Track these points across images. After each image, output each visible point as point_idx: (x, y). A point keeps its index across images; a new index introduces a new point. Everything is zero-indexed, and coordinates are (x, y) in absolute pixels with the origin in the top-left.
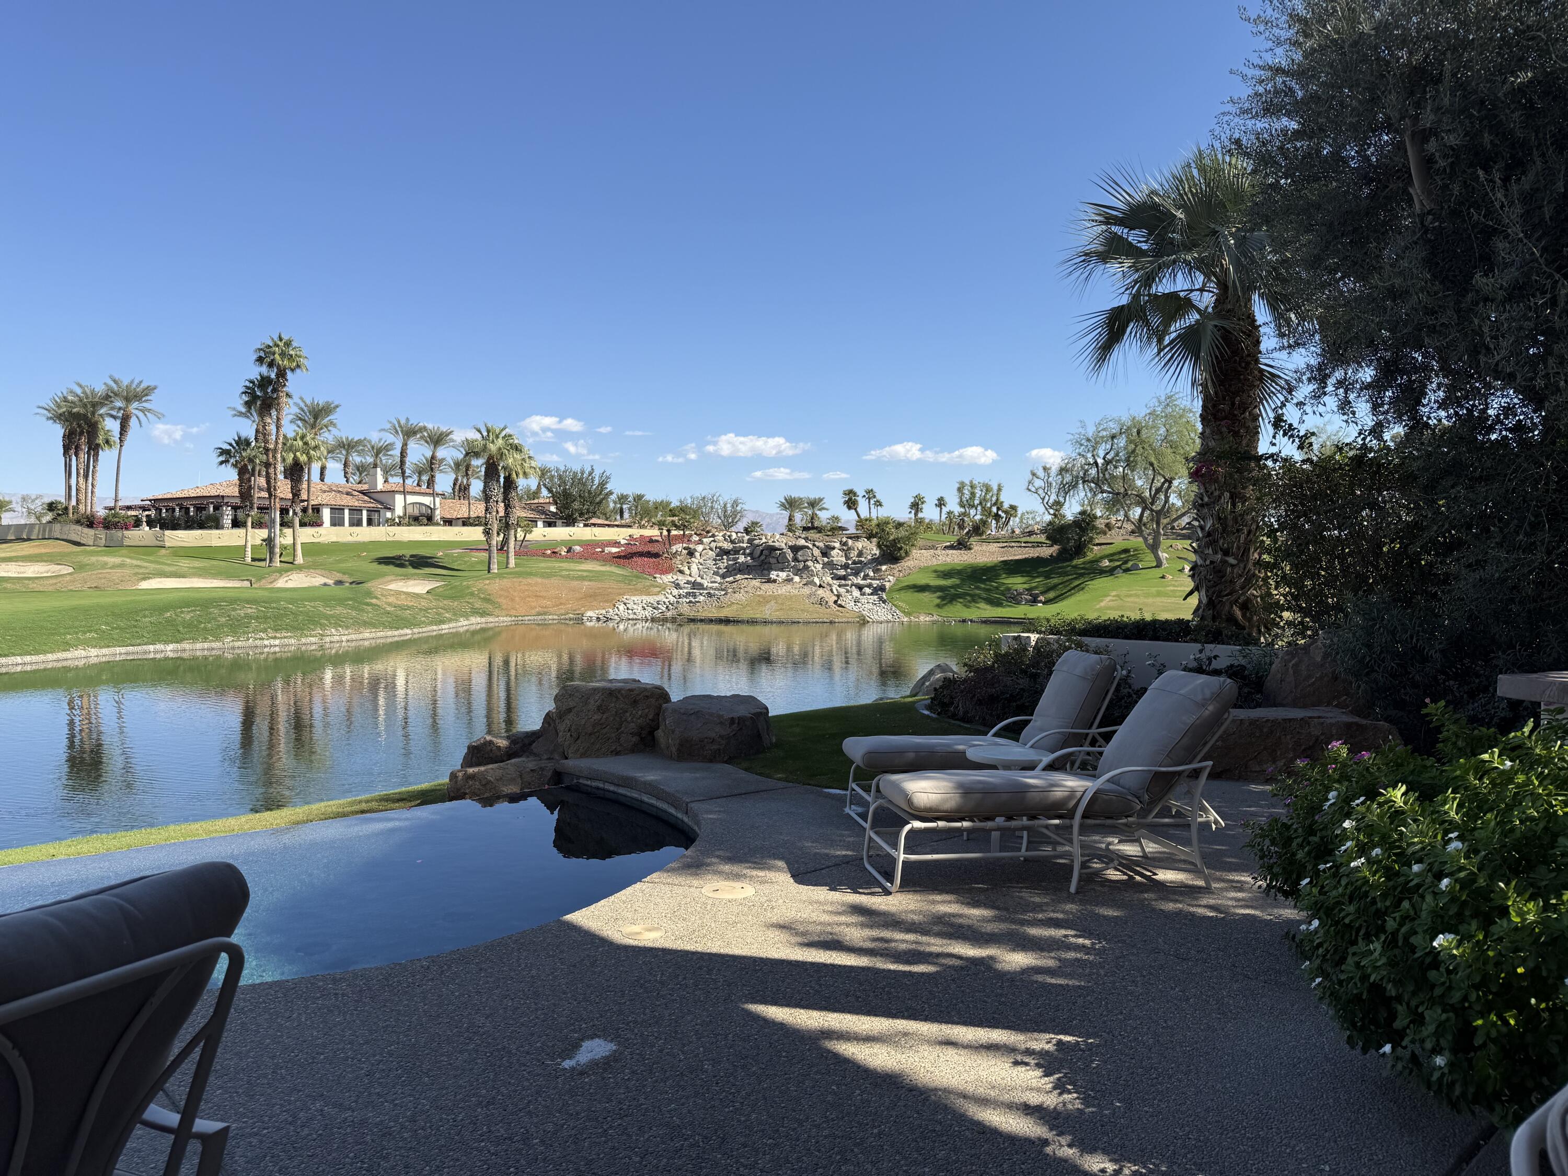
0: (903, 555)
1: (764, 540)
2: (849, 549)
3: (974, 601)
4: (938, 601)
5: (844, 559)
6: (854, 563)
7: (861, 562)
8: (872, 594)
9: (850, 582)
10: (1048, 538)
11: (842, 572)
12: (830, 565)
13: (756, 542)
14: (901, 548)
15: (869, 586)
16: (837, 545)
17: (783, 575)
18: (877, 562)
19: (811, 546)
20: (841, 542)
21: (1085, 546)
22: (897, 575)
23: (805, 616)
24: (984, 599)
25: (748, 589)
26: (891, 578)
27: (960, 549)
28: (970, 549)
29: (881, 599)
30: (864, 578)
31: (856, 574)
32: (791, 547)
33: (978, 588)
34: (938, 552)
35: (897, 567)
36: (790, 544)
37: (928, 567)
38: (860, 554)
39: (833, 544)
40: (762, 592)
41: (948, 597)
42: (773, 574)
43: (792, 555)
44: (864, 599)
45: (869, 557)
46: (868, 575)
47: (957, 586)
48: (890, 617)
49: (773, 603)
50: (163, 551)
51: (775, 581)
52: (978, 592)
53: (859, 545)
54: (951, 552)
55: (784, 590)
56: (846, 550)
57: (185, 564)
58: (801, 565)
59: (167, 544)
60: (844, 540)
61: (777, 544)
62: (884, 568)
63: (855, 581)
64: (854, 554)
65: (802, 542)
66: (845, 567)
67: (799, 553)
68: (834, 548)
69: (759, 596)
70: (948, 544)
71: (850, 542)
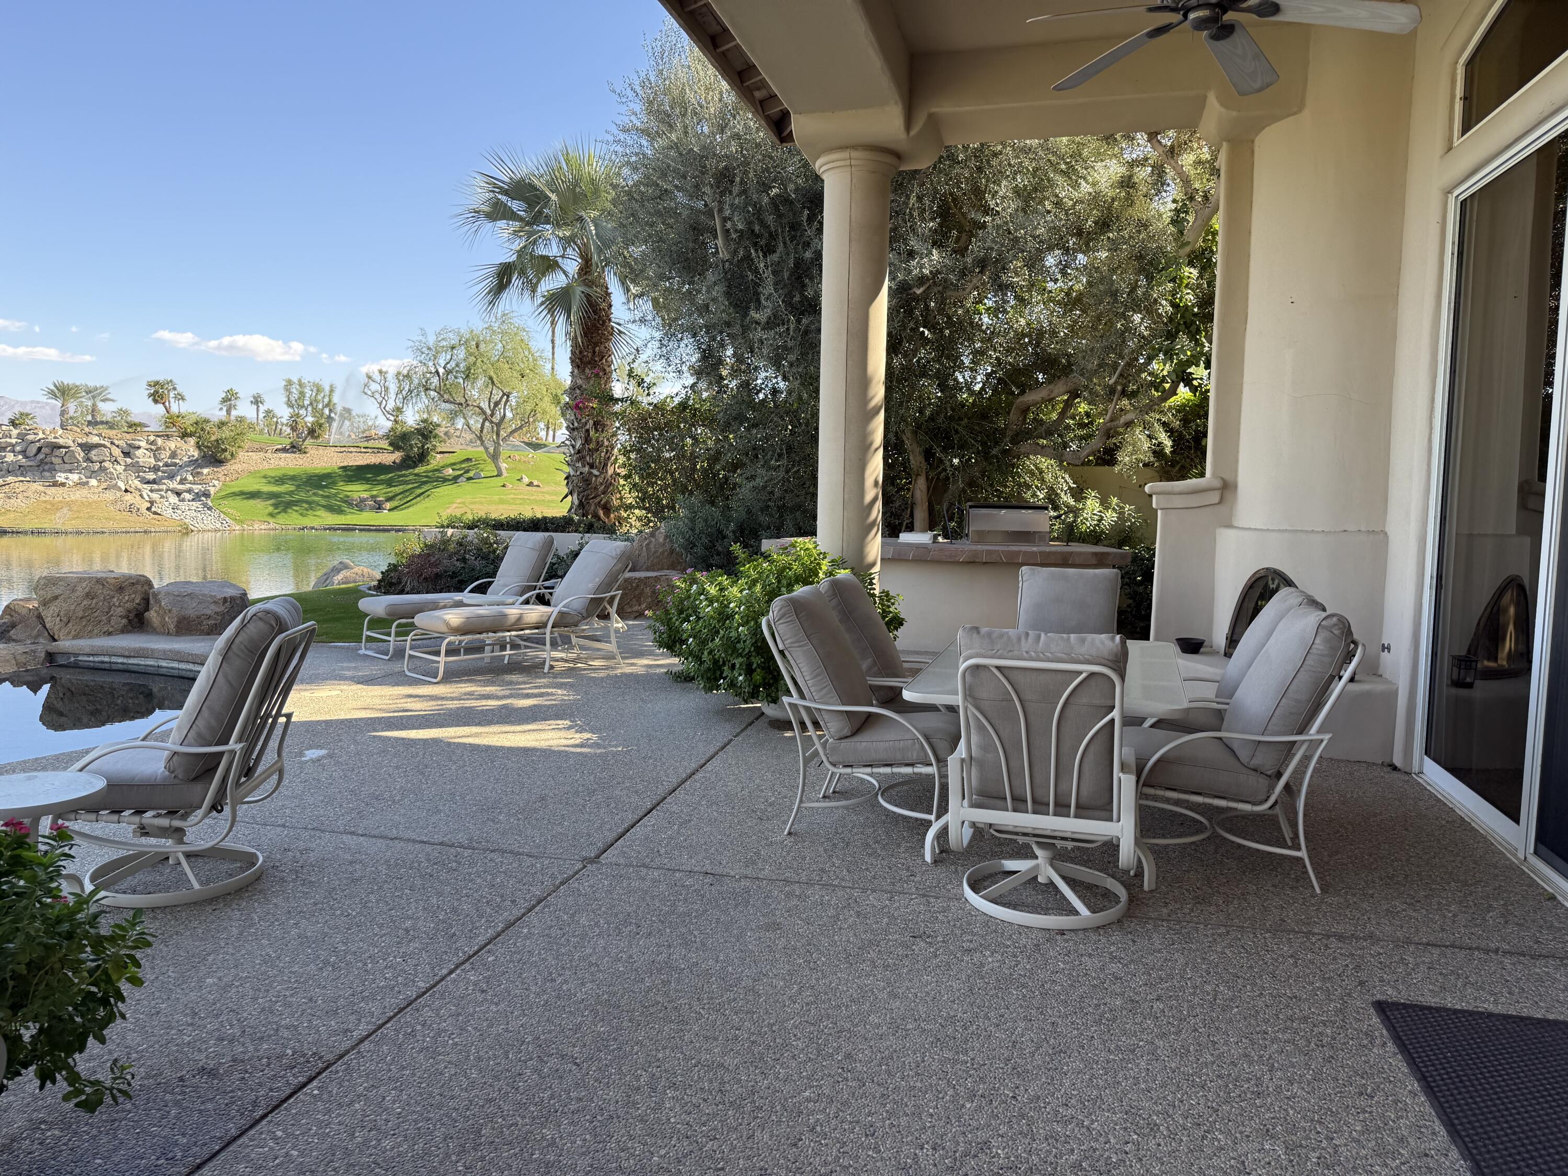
0: (229, 457)
1: (41, 436)
2: (158, 449)
3: (311, 509)
4: (271, 509)
5: (152, 460)
6: (166, 465)
7: (175, 465)
8: (193, 500)
9: (164, 487)
10: (391, 444)
11: (151, 476)
12: (136, 468)
13: (31, 437)
14: (225, 450)
15: (189, 491)
16: (143, 444)
17: (75, 477)
18: (196, 464)
19: (108, 445)
20: (148, 440)
21: (428, 453)
22: (223, 478)
23: (110, 525)
24: (324, 506)
25: (29, 494)
26: (216, 483)
27: (294, 453)
28: (305, 453)
29: (205, 505)
30: (182, 482)
31: (171, 477)
32: (80, 445)
33: (315, 494)
34: (269, 455)
35: (222, 470)
36: (80, 441)
37: (259, 471)
38: (173, 455)
39: (137, 443)
40: (47, 498)
41: (282, 504)
42: (61, 477)
43: (82, 454)
44: (184, 505)
45: (185, 459)
46: (186, 479)
47: (291, 493)
48: (218, 525)
49: (65, 510)
51: (63, 485)
52: (316, 499)
53: (172, 445)
54: (284, 455)
55: (78, 495)
56: (155, 451)
58: (96, 466)
60: (152, 438)
61: (61, 441)
62: (205, 471)
63: (171, 486)
64: (165, 455)
65: (95, 440)
66: (155, 469)
67: (93, 452)
68: (139, 448)
69: (45, 502)
70: (280, 447)
71: (160, 441)
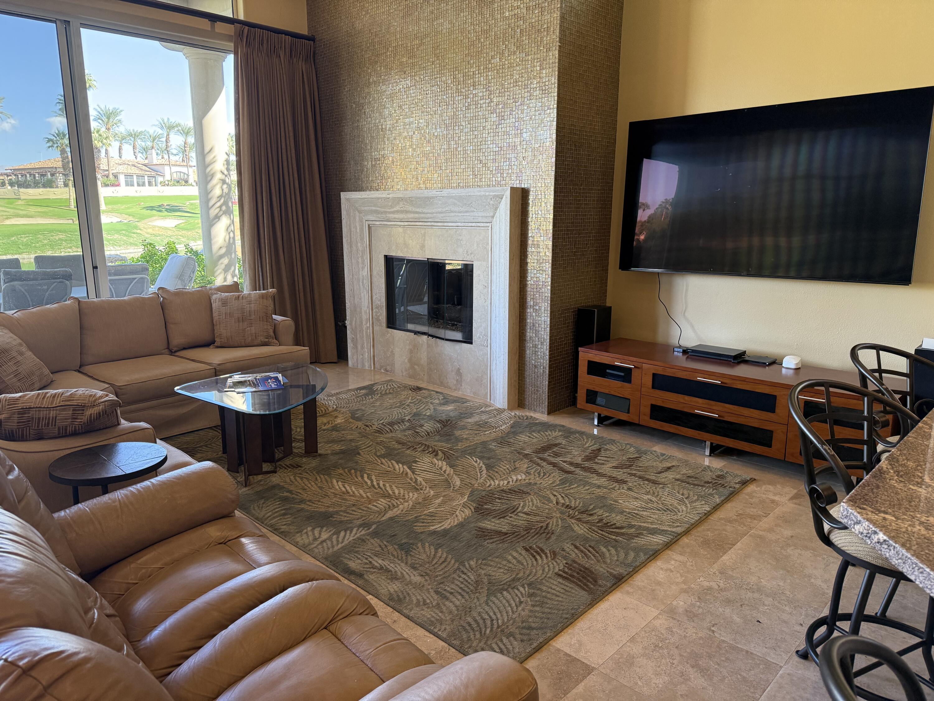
50: (20, 202)
57: (32, 210)
59: (22, 197)
